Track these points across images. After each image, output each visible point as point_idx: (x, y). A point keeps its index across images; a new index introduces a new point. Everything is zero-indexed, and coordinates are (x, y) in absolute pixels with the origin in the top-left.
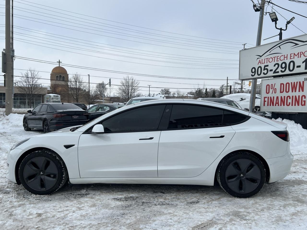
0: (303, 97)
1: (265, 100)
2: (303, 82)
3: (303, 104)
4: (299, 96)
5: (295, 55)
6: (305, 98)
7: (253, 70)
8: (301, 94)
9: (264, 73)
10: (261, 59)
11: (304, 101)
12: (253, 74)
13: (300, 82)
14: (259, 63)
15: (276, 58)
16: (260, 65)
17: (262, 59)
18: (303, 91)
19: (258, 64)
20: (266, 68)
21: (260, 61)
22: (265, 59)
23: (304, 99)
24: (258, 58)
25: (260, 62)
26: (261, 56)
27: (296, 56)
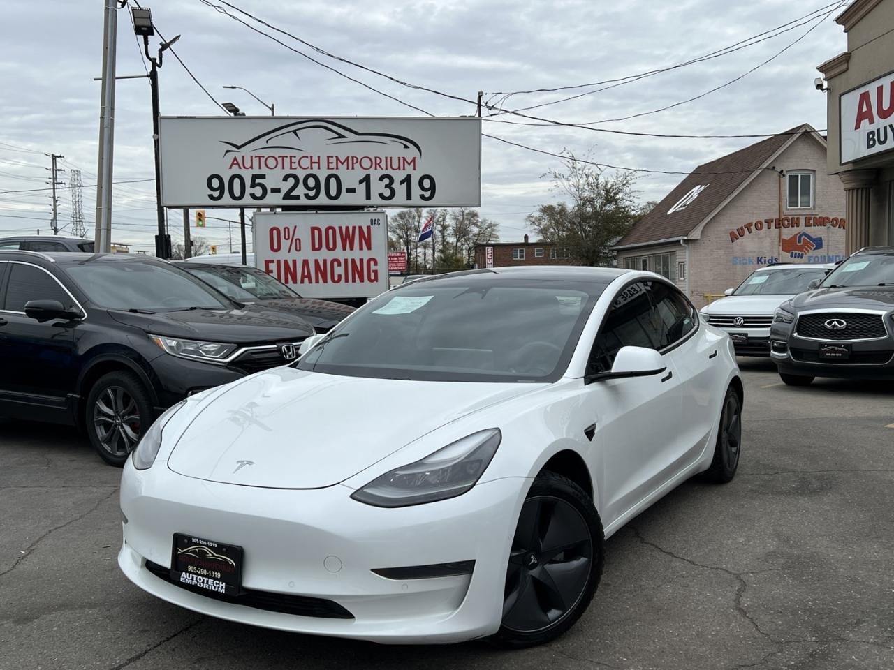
0: (372, 263)
1: (270, 269)
2: (369, 228)
3: (373, 277)
4: (361, 260)
5: (339, 162)
6: (376, 264)
7: (215, 183)
8: (366, 254)
9: (253, 196)
10: (239, 156)
11: (373, 271)
12: (216, 194)
13: (360, 228)
14: (233, 164)
15: (287, 161)
16: (235, 170)
17: (243, 157)
18: (369, 248)
19: (230, 168)
20: (258, 181)
21: (235, 159)
22: (252, 157)
23: (373, 267)
24: (228, 151)
25: (235, 162)
26: (238, 147)
27: (342, 163)
